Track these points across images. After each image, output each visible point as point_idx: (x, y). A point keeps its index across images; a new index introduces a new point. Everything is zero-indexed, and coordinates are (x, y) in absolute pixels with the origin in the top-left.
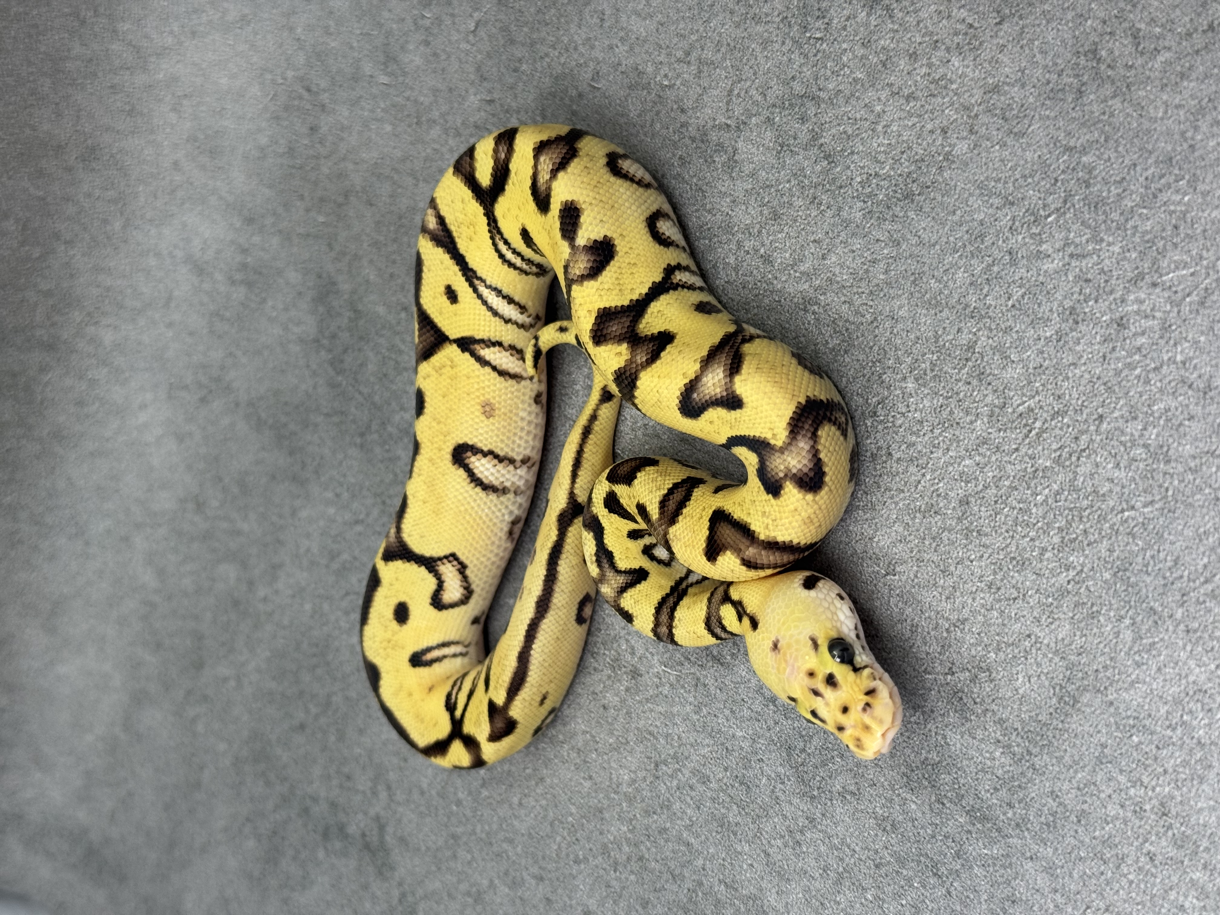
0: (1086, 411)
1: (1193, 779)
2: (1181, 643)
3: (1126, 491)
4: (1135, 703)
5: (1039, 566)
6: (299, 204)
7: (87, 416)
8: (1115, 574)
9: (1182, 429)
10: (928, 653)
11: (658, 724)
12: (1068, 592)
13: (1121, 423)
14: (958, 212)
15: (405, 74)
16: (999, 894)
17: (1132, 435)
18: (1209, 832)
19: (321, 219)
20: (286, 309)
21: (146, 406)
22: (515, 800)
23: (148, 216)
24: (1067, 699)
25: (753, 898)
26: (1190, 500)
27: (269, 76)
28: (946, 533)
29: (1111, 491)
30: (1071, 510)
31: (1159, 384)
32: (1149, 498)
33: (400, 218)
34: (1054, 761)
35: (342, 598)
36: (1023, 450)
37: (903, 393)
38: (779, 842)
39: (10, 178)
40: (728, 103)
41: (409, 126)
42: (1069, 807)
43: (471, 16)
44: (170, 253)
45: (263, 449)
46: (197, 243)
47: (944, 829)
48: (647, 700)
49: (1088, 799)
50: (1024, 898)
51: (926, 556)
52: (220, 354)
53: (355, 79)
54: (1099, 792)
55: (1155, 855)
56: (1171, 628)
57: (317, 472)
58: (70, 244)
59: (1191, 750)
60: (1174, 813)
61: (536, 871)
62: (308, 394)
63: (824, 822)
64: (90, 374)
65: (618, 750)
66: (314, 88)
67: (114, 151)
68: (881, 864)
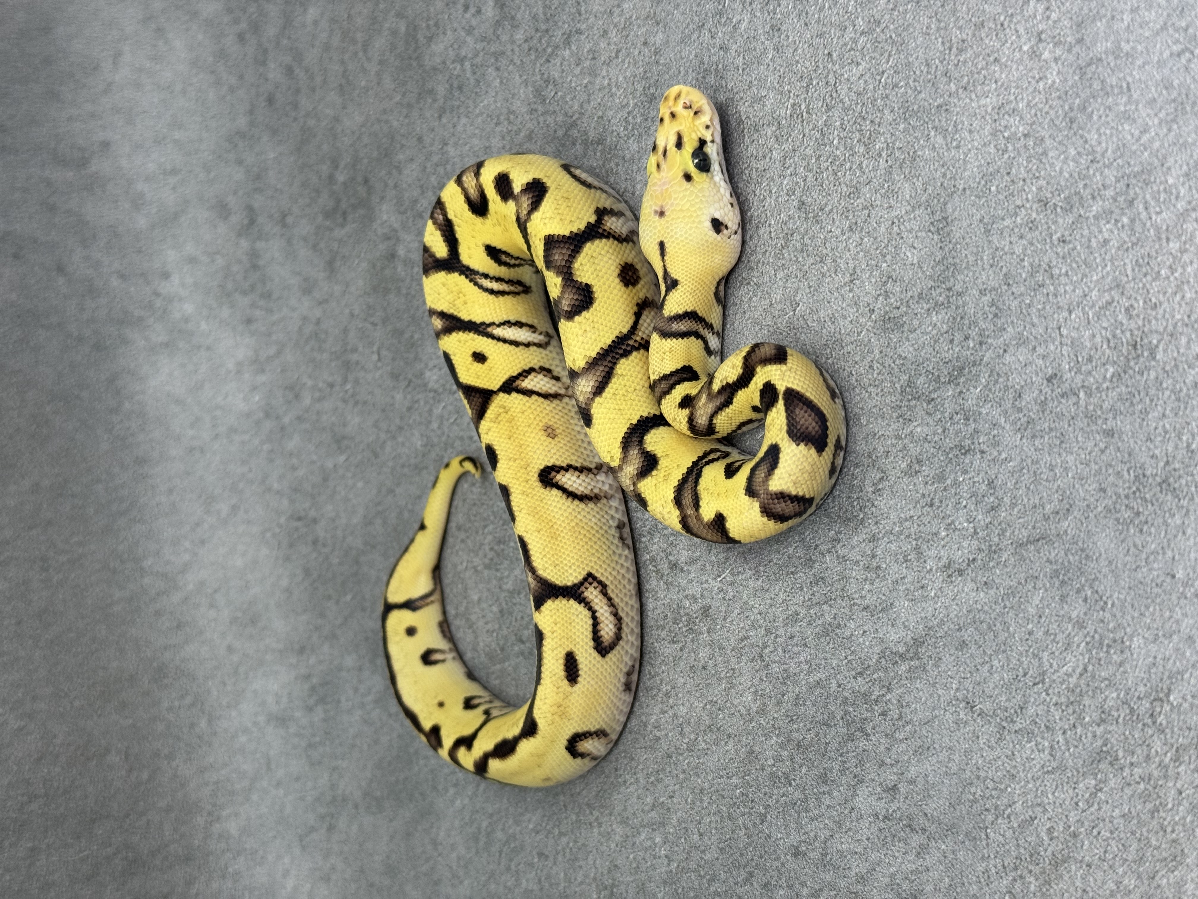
0: (820, 63)
1: (1041, 161)
2: (968, 101)
3: (873, 69)
4: (975, 169)
5: (865, 177)
6: (329, 604)
8: (905, 119)
11: (742, 625)
12: (891, 166)
13: (841, 42)
15: (353, 439)
16: (1008, 404)
17: (851, 38)
18: (1076, 175)
19: (349, 597)
20: (356, 690)
22: (696, 838)
23: (225, 703)
24: (941, 226)
25: (882, 655)
26: (906, 24)
27: (269, 534)
28: (806, 237)
29: (866, 82)
30: (855, 122)
32: (886, 55)
34: (966, 272)
36: (807, 131)
38: (867, 587)
39: (100, 716)
41: (372, 466)
42: (997, 285)
43: (373, 353)
44: (254, 723)
45: (391, 821)
46: (270, 700)
47: (946, 415)
48: (725, 619)
49: (1001, 264)
50: (1023, 383)
51: (806, 267)
52: (326, 776)
53: (325, 479)
54: (1003, 249)
55: (1063, 236)
56: (956, 101)
57: (435, 788)
58: (170, 757)
59: (1025, 147)
60: (1049, 195)
61: (743, 875)
62: (399, 736)
63: (881, 527)
64: (230, 870)
65: (732, 686)
66: (302, 514)
67: (178, 664)
68: (932, 499)
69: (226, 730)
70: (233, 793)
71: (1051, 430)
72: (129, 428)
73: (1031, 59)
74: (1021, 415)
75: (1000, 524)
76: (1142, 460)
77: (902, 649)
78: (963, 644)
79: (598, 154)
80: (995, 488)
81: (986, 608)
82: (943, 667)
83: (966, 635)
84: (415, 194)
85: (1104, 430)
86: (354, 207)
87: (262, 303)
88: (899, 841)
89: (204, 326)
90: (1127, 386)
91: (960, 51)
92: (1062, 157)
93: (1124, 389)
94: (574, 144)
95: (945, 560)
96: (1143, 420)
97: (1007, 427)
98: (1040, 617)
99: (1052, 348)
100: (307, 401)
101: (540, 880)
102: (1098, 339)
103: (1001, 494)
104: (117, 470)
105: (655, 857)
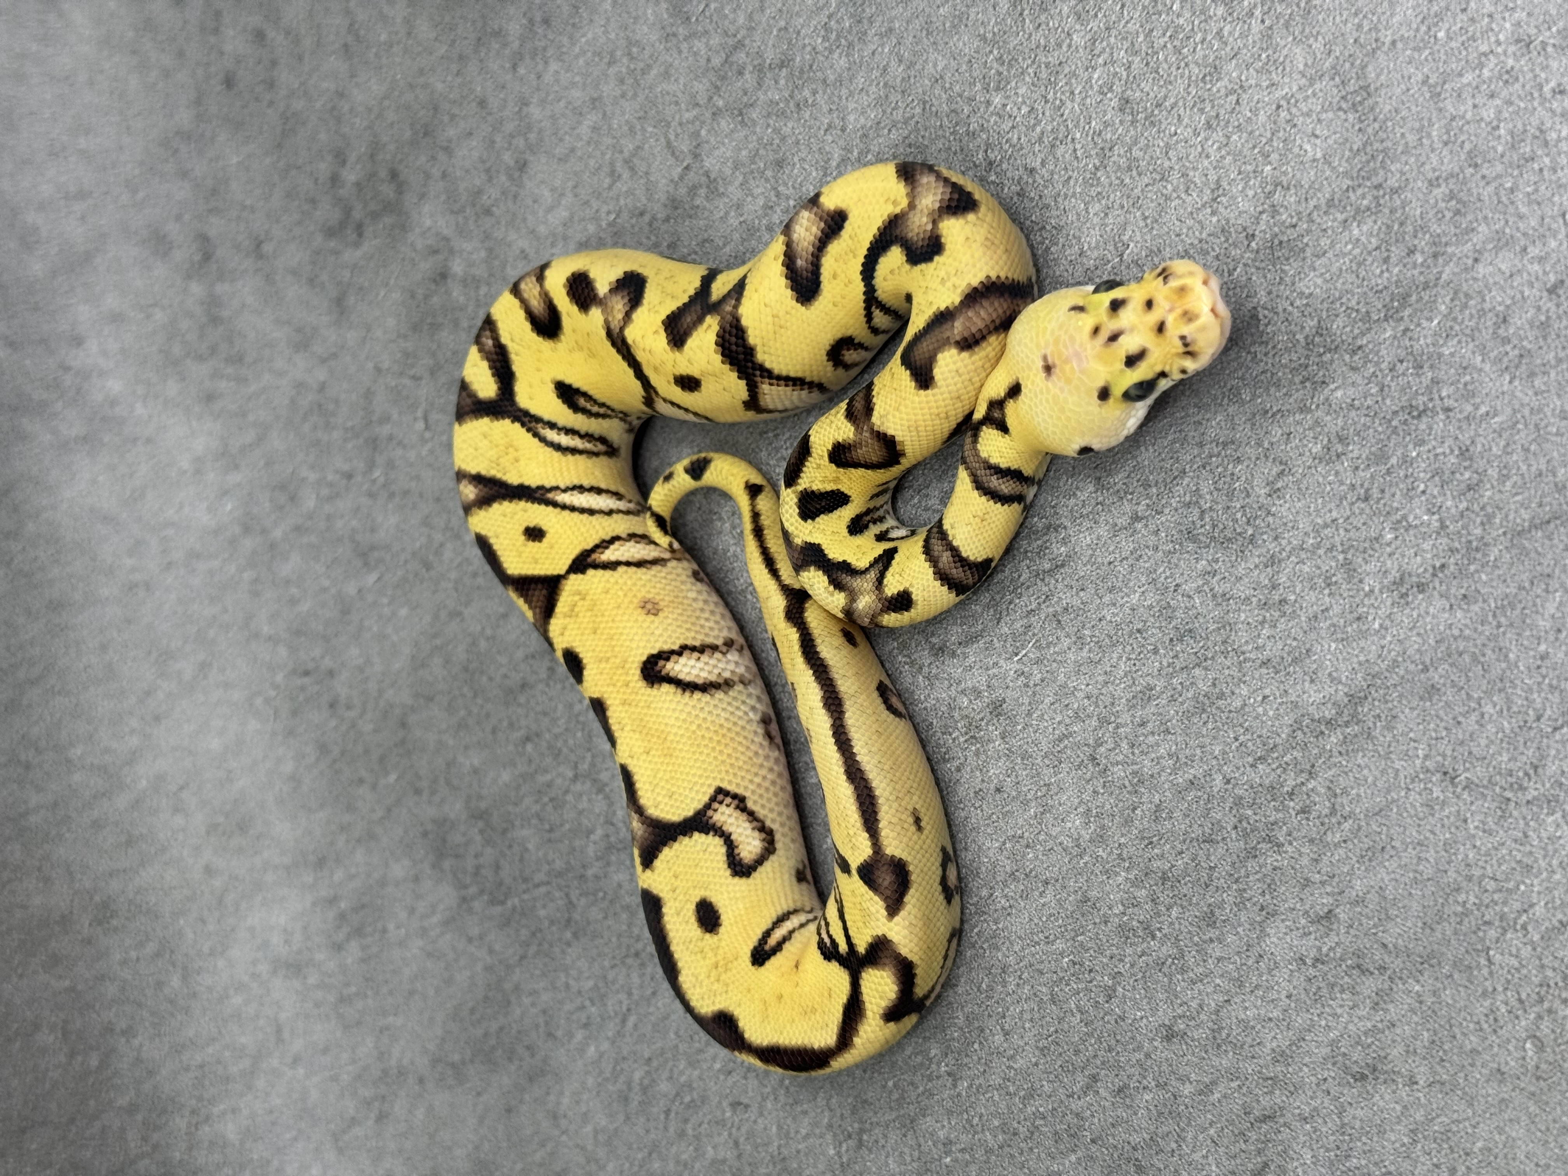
5: (1228, 49)
6: (361, 791)
10: (1217, 257)
11: (1059, 718)
12: (1270, 28)
15: (389, 547)
16: (1486, 335)
19: (392, 778)
20: (412, 911)
22: (999, 1038)
23: (206, 949)
24: (1358, 99)
25: (1297, 726)
27: (259, 700)
28: (1134, 149)
33: (466, 669)
34: (1404, 158)
35: (666, 1128)
37: (998, 114)
38: (1266, 632)
40: (673, 154)
41: (422, 582)
42: (1457, 170)
44: (253, 975)
45: (479, 1094)
46: (276, 939)
47: (1383, 366)
48: (1029, 714)
49: (1462, 138)
50: (1509, 302)
51: (1137, 191)
52: (370, 1042)
53: (345, 612)
54: (1463, 117)
55: (1559, 85)
57: (550, 1035)
58: (129, 1033)
60: (1535, 31)
61: (1081, 1080)
62: (488, 969)
63: (1284, 542)
65: (1046, 809)
66: (311, 666)
67: (131, 896)
68: (1367, 490)
69: (210, 989)
70: (227, 1079)
72: (36, 559)
74: (1508, 348)
75: (1483, 508)
77: (1329, 712)
78: (1433, 690)
80: (1471, 459)
81: (1467, 632)
82: (1400, 728)
83: (1435, 676)
84: (477, 182)
86: (375, 216)
87: (230, 370)
88: (1342, 991)
89: (139, 410)
94: (740, 73)
95: (1394, 574)
97: (1487, 367)
98: (1559, 631)
99: (1553, 244)
100: (310, 503)
101: (736, 1143)
103: (1481, 464)
104: (21, 620)
105: (930, 1080)
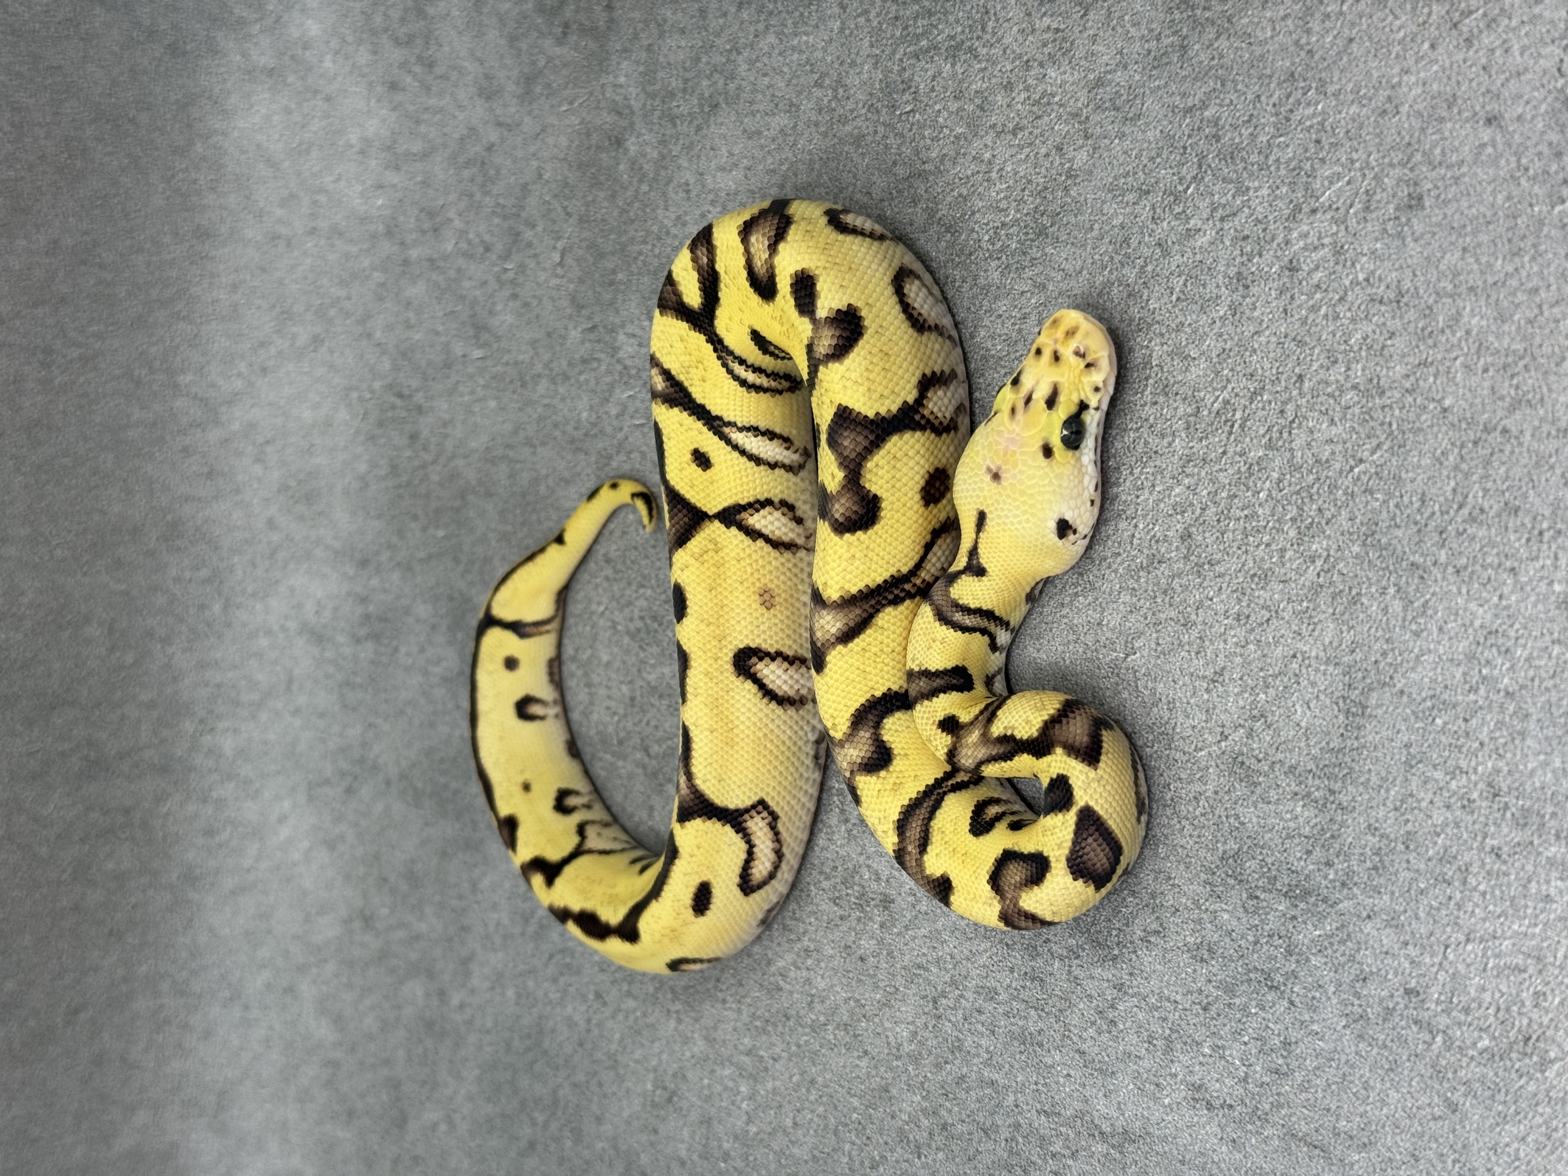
0: (1283, 378)
1: (1513, 740)
2: (1455, 589)
3: (1349, 445)
4: (1426, 680)
5: (1283, 571)
6: (413, 525)
7: (220, 846)
8: (1364, 544)
9: (1386, 352)
11: (925, 951)
12: (1321, 586)
13: (1322, 374)
14: (1096, 226)
15: (498, 339)
16: (1347, 978)
17: (1337, 381)
18: (1550, 793)
19: (441, 533)
20: (422, 650)
21: (285, 817)
22: (789, 1122)
23: (250, 590)
24: (1354, 710)
25: (1080, 1115)
26: (1417, 425)
27: (355, 395)
28: (1176, 580)
29: (1333, 453)
30: (1298, 493)
31: (1349, 315)
32: (1375, 442)
33: (524, 496)
34: (1361, 789)
35: (546, 965)
36: (1231, 450)
38: (1091, 1032)
39: (85, 574)
41: (514, 392)
42: (1392, 836)
43: (555, 248)
44: (282, 627)
45: (427, 824)
46: (310, 607)
47: (1267, 928)
48: (907, 928)
49: (1409, 817)
50: (1374, 970)
51: (1163, 616)
52: (359, 729)
53: (448, 365)
54: (1419, 802)
55: (1500, 848)
56: (1439, 576)
58: (166, 641)
59: (1501, 706)
60: (1505, 789)
63: (1135, 982)
64: (214, 794)
65: (887, 1005)
66: (406, 392)
67: (199, 523)
68: (1209, 1003)
69: (244, 625)
70: (237, 704)
71: (1385, 1046)
72: (195, 182)
73: (1558, 608)
74: (1356, 1002)
75: (1278, 1094)
76: (1476, 1164)
77: (1105, 1128)
79: (943, 244)
80: (1289, 1053)
84: (674, 83)
85: (1447, 1099)
86: (582, 29)
87: (418, 69)
89: (328, 63)
90: (1496, 1074)
91: (1472, 519)
92: (1542, 757)
93: (1491, 1074)
95: (1196, 1079)
96: (1498, 1124)
97: (1334, 1001)
99: (1427, 960)
100: (448, 245)
101: (589, 1021)
102: (1487, 997)
103: (1294, 1064)
104: (167, 240)
105: (733, 1103)
